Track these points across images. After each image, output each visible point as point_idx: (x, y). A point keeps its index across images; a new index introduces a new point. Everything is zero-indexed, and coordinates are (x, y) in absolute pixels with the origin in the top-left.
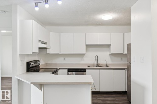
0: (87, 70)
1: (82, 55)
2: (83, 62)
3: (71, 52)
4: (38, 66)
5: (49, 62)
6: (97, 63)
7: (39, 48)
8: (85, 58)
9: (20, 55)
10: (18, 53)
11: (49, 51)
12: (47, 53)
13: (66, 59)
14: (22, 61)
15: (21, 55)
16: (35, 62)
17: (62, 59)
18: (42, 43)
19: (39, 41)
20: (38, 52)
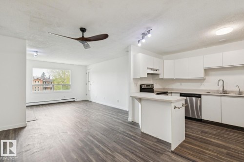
0: (202, 96)
1: (201, 80)
2: (202, 88)
3: (186, 77)
4: (153, 88)
6: (223, 89)
7: (148, 74)
8: (205, 83)
9: (134, 79)
10: (132, 77)
11: (161, 77)
12: (159, 79)
13: (183, 84)
14: (136, 84)
16: (148, 85)
17: (178, 84)
18: (152, 70)
19: (148, 68)
20: (146, 76)
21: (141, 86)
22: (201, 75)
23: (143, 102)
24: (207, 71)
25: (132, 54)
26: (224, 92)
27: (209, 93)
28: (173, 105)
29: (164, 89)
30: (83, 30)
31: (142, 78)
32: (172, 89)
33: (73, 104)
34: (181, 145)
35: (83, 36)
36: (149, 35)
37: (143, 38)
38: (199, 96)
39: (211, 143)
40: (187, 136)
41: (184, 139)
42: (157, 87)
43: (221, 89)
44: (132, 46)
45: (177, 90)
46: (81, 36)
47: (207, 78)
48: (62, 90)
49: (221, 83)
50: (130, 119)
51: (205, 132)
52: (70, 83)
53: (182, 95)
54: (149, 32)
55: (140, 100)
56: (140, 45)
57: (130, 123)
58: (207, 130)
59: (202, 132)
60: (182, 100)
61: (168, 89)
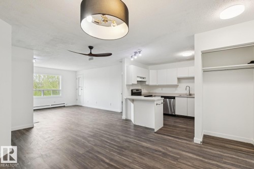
0: (176, 98)
1: (176, 86)
2: (176, 92)
4: (141, 93)
5: (151, 92)
7: (138, 81)
8: (178, 89)
10: (126, 84)
11: (147, 83)
12: (146, 85)
14: (128, 89)
15: (127, 85)
16: (137, 90)
17: (160, 89)
18: (141, 78)
19: (138, 77)
20: (136, 83)
21: (132, 90)
22: (175, 82)
23: (135, 102)
24: (179, 79)
25: (126, 65)
26: (190, 95)
27: (180, 96)
28: (156, 103)
29: (149, 93)
30: (91, 48)
31: (133, 85)
32: (156, 93)
33: (64, 109)
34: (160, 129)
35: (91, 53)
36: (140, 55)
37: (135, 55)
38: (174, 98)
39: (178, 127)
40: (164, 124)
41: (163, 126)
42: (144, 91)
43: (188, 93)
44: (125, 59)
45: (159, 93)
46: (89, 53)
47: (180, 85)
48: (52, 95)
49: (188, 88)
50: (124, 117)
51: (177, 122)
52: (61, 89)
53: (162, 97)
54: (140, 52)
55: (133, 101)
56: (132, 59)
57: (123, 120)
58: (178, 121)
59: (175, 122)
60: (161, 100)
61: (152, 93)
